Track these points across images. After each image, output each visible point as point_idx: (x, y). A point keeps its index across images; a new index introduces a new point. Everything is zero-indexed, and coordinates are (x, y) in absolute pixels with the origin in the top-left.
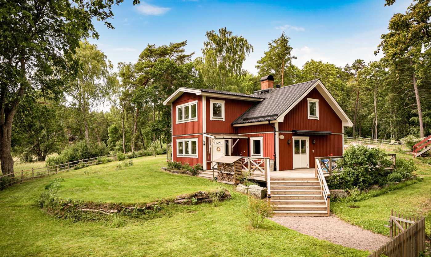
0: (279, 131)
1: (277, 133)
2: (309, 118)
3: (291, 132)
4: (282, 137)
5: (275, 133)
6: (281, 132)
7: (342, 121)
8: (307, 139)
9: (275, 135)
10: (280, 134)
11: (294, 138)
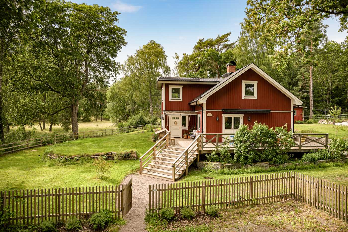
0: (206, 110)
1: (205, 112)
2: (243, 98)
3: (221, 111)
4: (210, 115)
5: (203, 111)
6: (209, 111)
7: (291, 100)
8: (242, 117)
9: (203, 113)
10: (207, 113)
11: (224, 116)
